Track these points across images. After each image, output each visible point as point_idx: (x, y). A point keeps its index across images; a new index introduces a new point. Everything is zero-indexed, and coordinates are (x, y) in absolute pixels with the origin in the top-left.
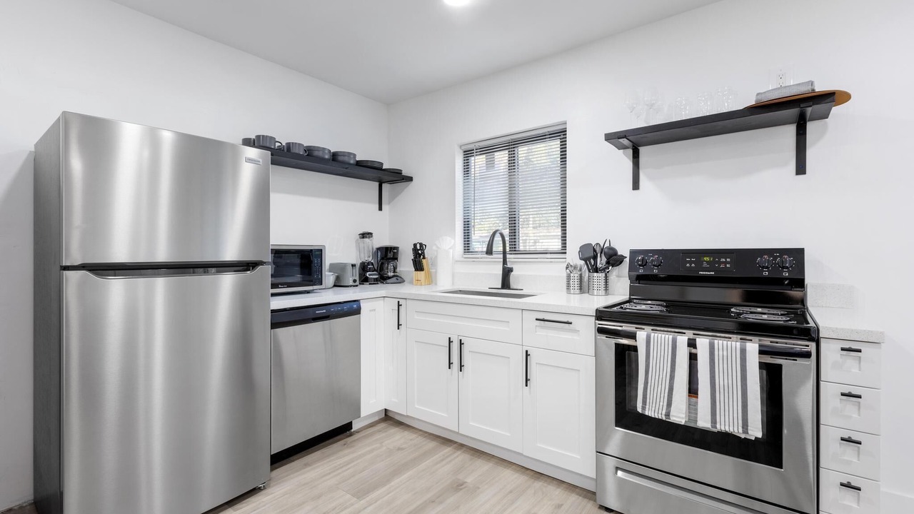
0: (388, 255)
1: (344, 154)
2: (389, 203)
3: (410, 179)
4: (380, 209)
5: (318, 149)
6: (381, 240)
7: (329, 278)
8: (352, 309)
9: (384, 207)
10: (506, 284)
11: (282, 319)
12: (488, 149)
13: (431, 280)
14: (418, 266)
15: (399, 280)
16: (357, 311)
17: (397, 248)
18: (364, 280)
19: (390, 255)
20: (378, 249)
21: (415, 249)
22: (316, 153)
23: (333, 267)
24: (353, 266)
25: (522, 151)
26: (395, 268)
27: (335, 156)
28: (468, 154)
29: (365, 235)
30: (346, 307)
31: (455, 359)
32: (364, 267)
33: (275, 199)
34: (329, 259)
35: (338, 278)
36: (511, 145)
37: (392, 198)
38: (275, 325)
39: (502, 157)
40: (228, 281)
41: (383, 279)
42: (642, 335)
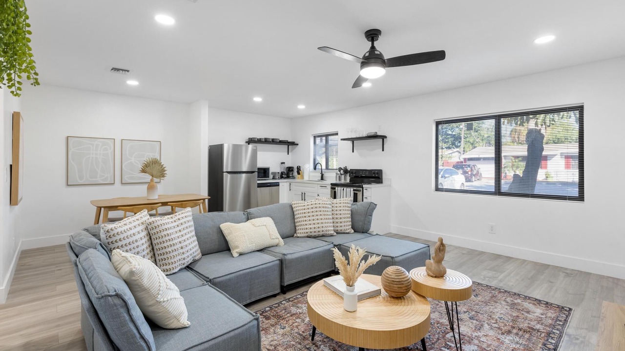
0: (290, 169)
1: (276, 139)
2: (291, 152)
3: (298, 144)
4: (288, 154)
5: (268, 139)
6: (288, 164)
7: (271, 176)
8: (277, 185)
9: (289, 153)
10: (322, 179)
11: (260, 186)
12: (319, 136)
13: (303, 177)
14: (299, 173)
15: (294, 178)
16: (279, 185)
17: (293, 167)
18: (282, 177)
19: (291, 169)
20: (287, 167)
21: (298, 168)
22: (267, 140)
23: (272, 173)
24: (278, 173)
25: (330, 138)
26: (292, 174)
27: (273, 139)
28: (315, 137)
29: (282, 163)
30: (275, 184)
31: (303, 198)
32: (282, 173)
33: (259, 153)
34: (271, 171)
35: (274, 177)
36: (327, 136)
37: (292, 150)
38: (258, 187)
39: (324, 138)
40: (244, 175)
41: (288, 177)
42: (336, 188)
